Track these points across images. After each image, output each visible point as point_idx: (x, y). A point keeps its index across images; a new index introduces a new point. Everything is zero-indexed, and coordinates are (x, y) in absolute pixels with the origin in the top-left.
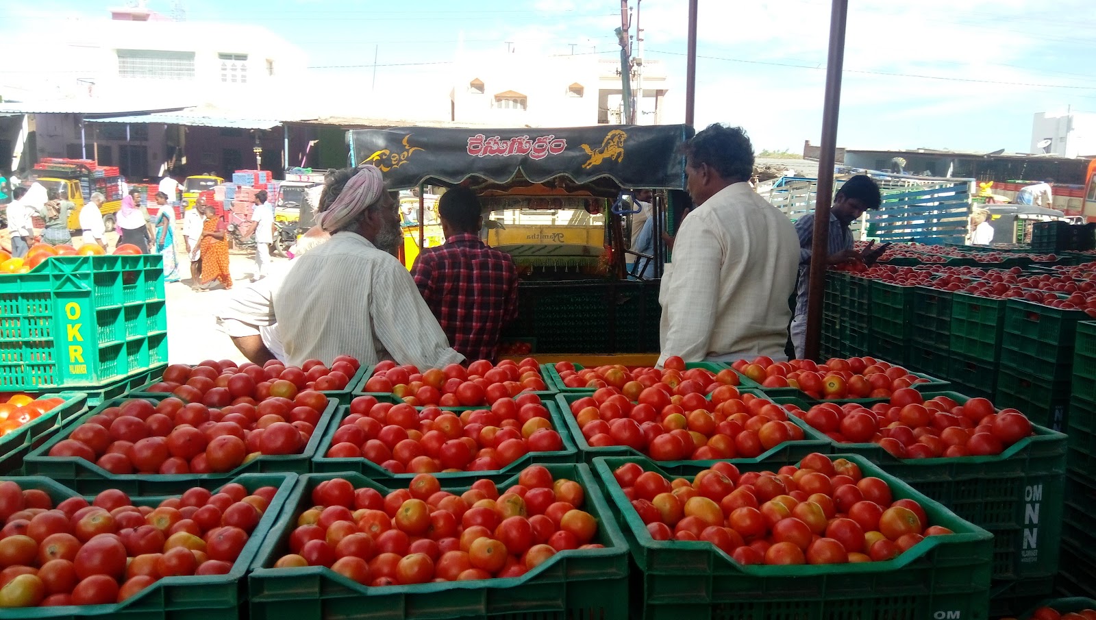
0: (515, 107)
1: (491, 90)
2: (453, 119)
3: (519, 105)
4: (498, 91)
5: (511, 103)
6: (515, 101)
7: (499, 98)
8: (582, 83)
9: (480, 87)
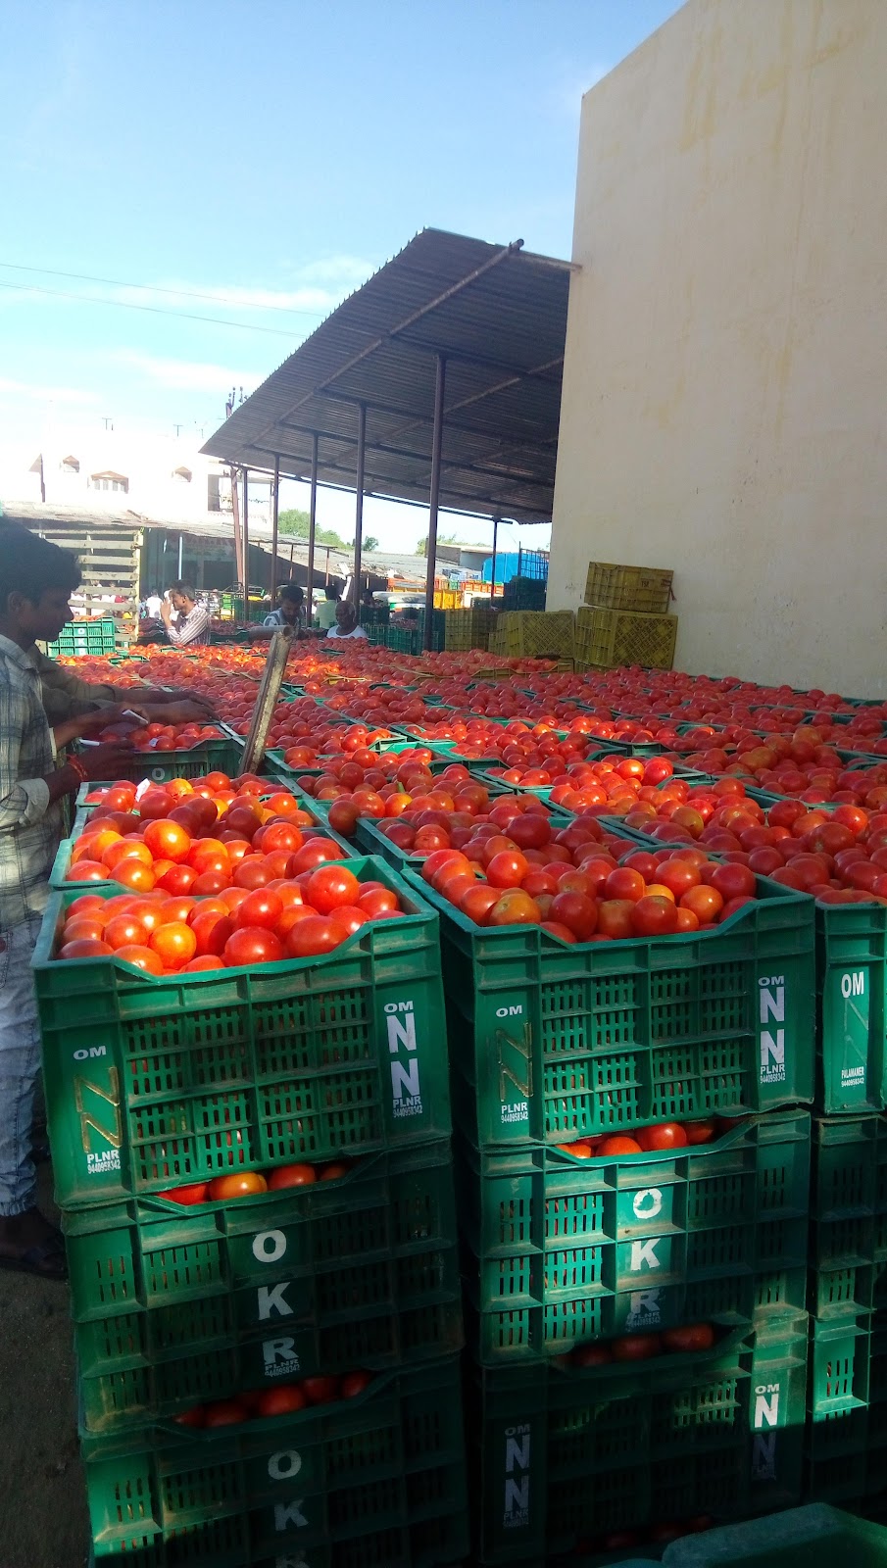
0: (115, 488)
1: (88, 469)
2: (44, 501)
3: (119, 485)
4: (97, 471)
5: (110, 482)
6: (115, 482)
7: (96, 478)
8: (190, 468)
9: (75, 465)
